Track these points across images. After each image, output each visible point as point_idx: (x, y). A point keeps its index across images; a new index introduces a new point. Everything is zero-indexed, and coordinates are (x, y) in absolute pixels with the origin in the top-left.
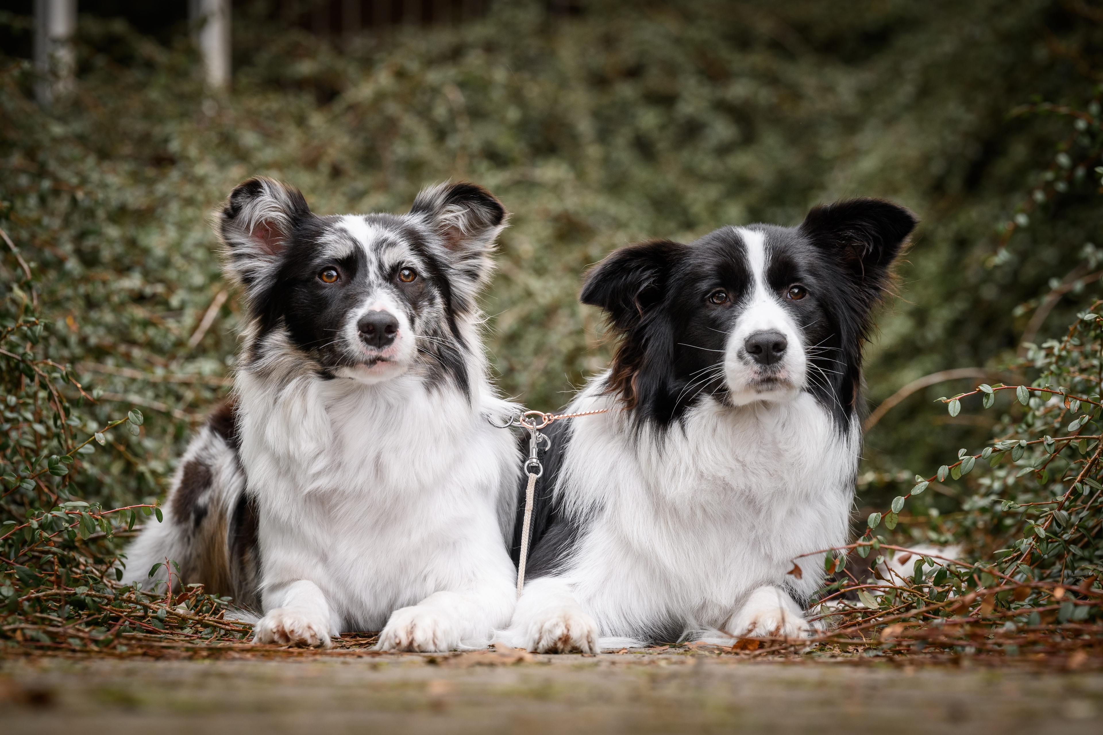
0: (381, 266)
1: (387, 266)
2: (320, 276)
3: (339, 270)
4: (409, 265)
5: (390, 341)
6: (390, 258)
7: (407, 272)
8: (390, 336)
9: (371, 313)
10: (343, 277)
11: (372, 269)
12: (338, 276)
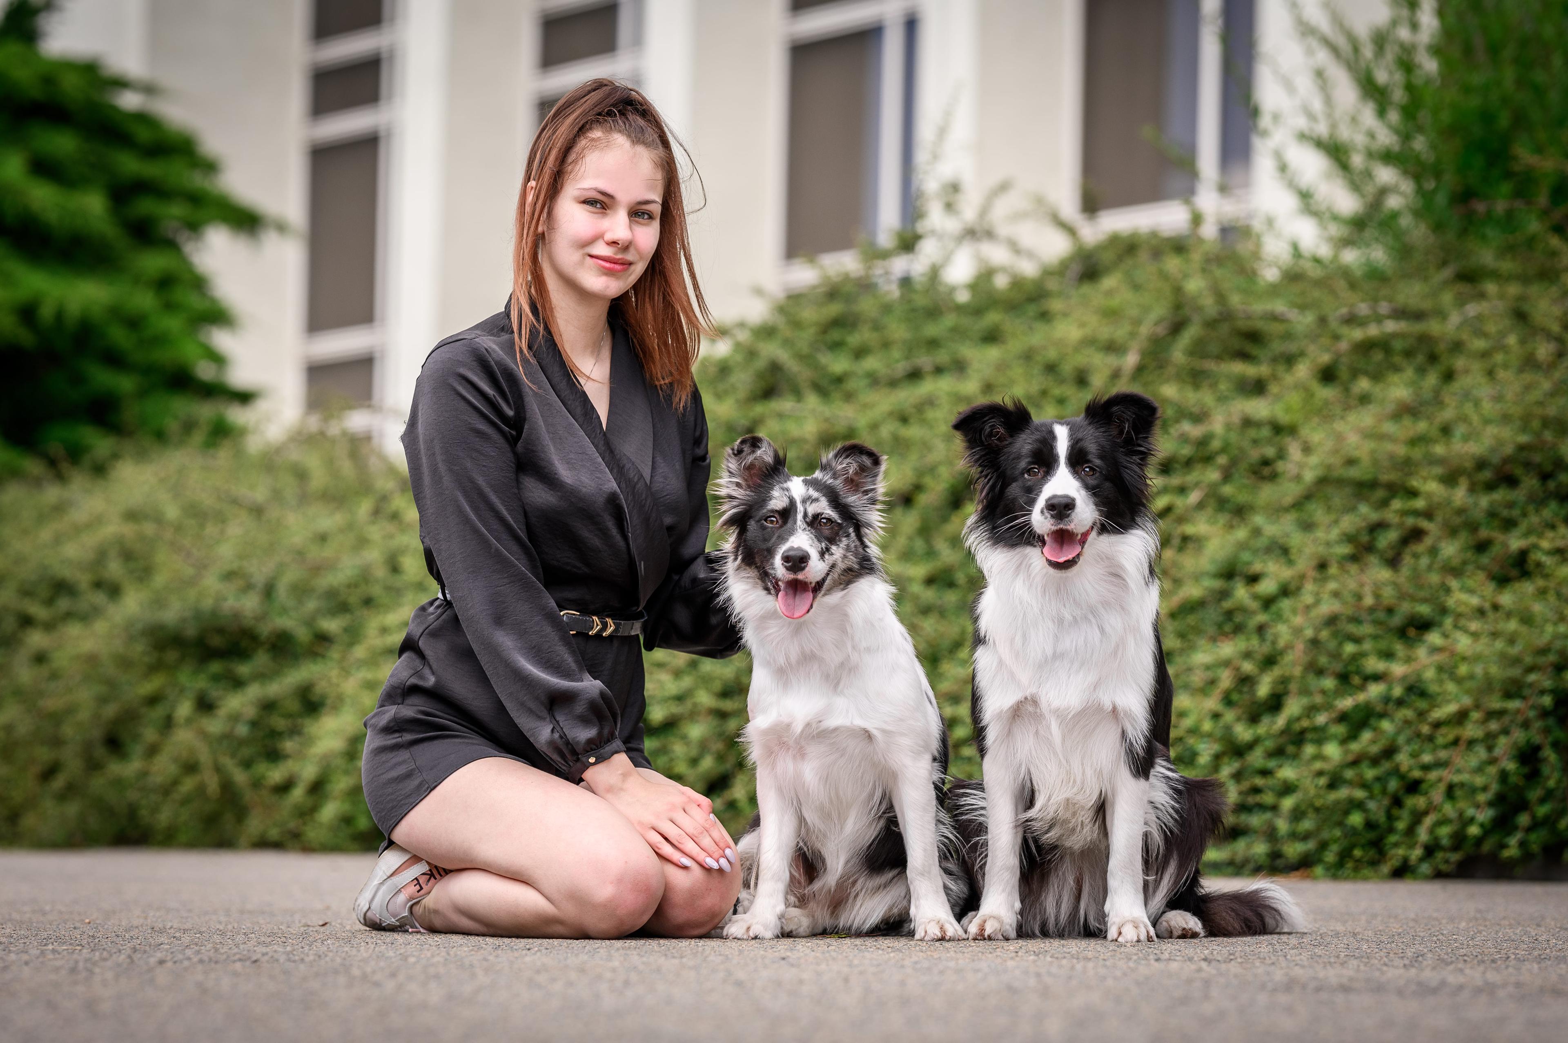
0: (805, 515)
1: (810, 515)
2: (766, 520)
3: (778, 518)
4: (827, 516)
5: (803, 569)
6: (812, 509)
7: (824, 521)
8: (803, 565)
9: (792, 549)
10: (780, 522)
11: (800, 516)
12: (777, 522)
